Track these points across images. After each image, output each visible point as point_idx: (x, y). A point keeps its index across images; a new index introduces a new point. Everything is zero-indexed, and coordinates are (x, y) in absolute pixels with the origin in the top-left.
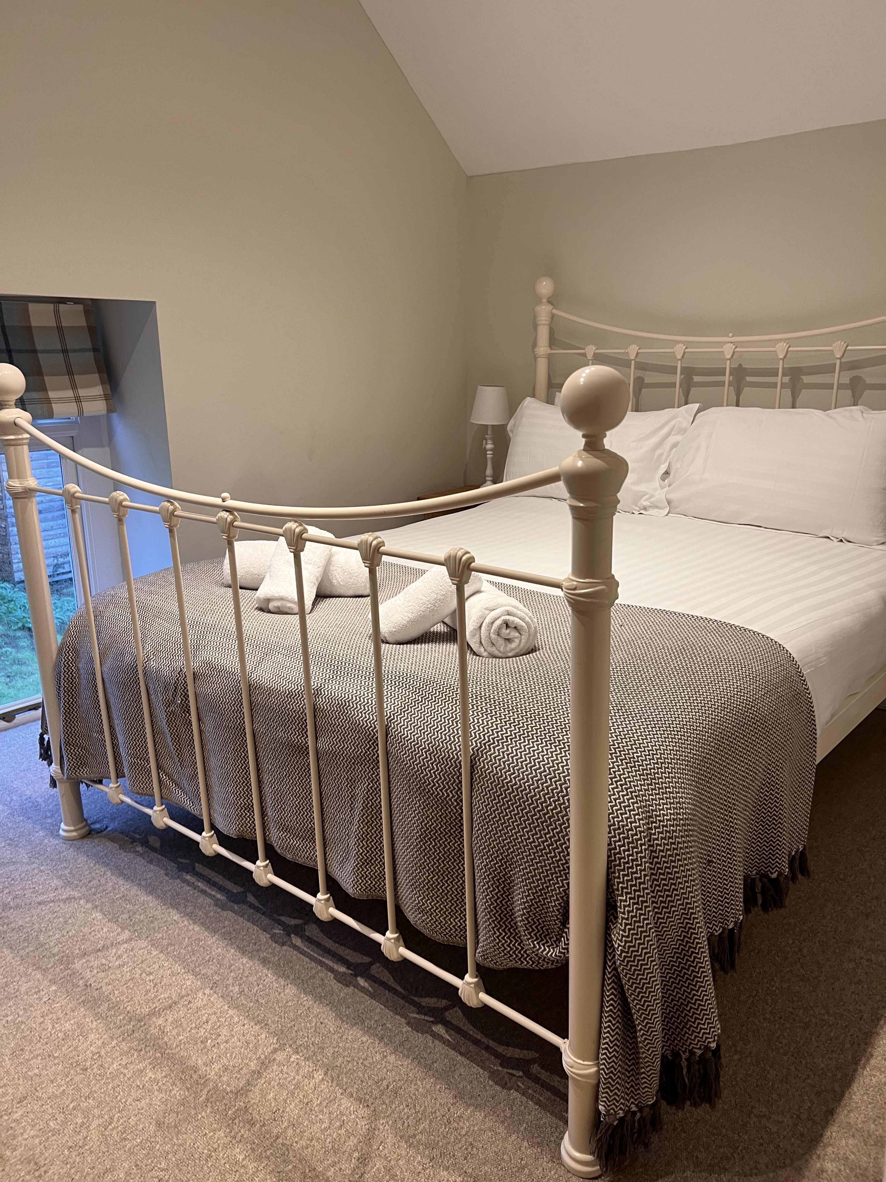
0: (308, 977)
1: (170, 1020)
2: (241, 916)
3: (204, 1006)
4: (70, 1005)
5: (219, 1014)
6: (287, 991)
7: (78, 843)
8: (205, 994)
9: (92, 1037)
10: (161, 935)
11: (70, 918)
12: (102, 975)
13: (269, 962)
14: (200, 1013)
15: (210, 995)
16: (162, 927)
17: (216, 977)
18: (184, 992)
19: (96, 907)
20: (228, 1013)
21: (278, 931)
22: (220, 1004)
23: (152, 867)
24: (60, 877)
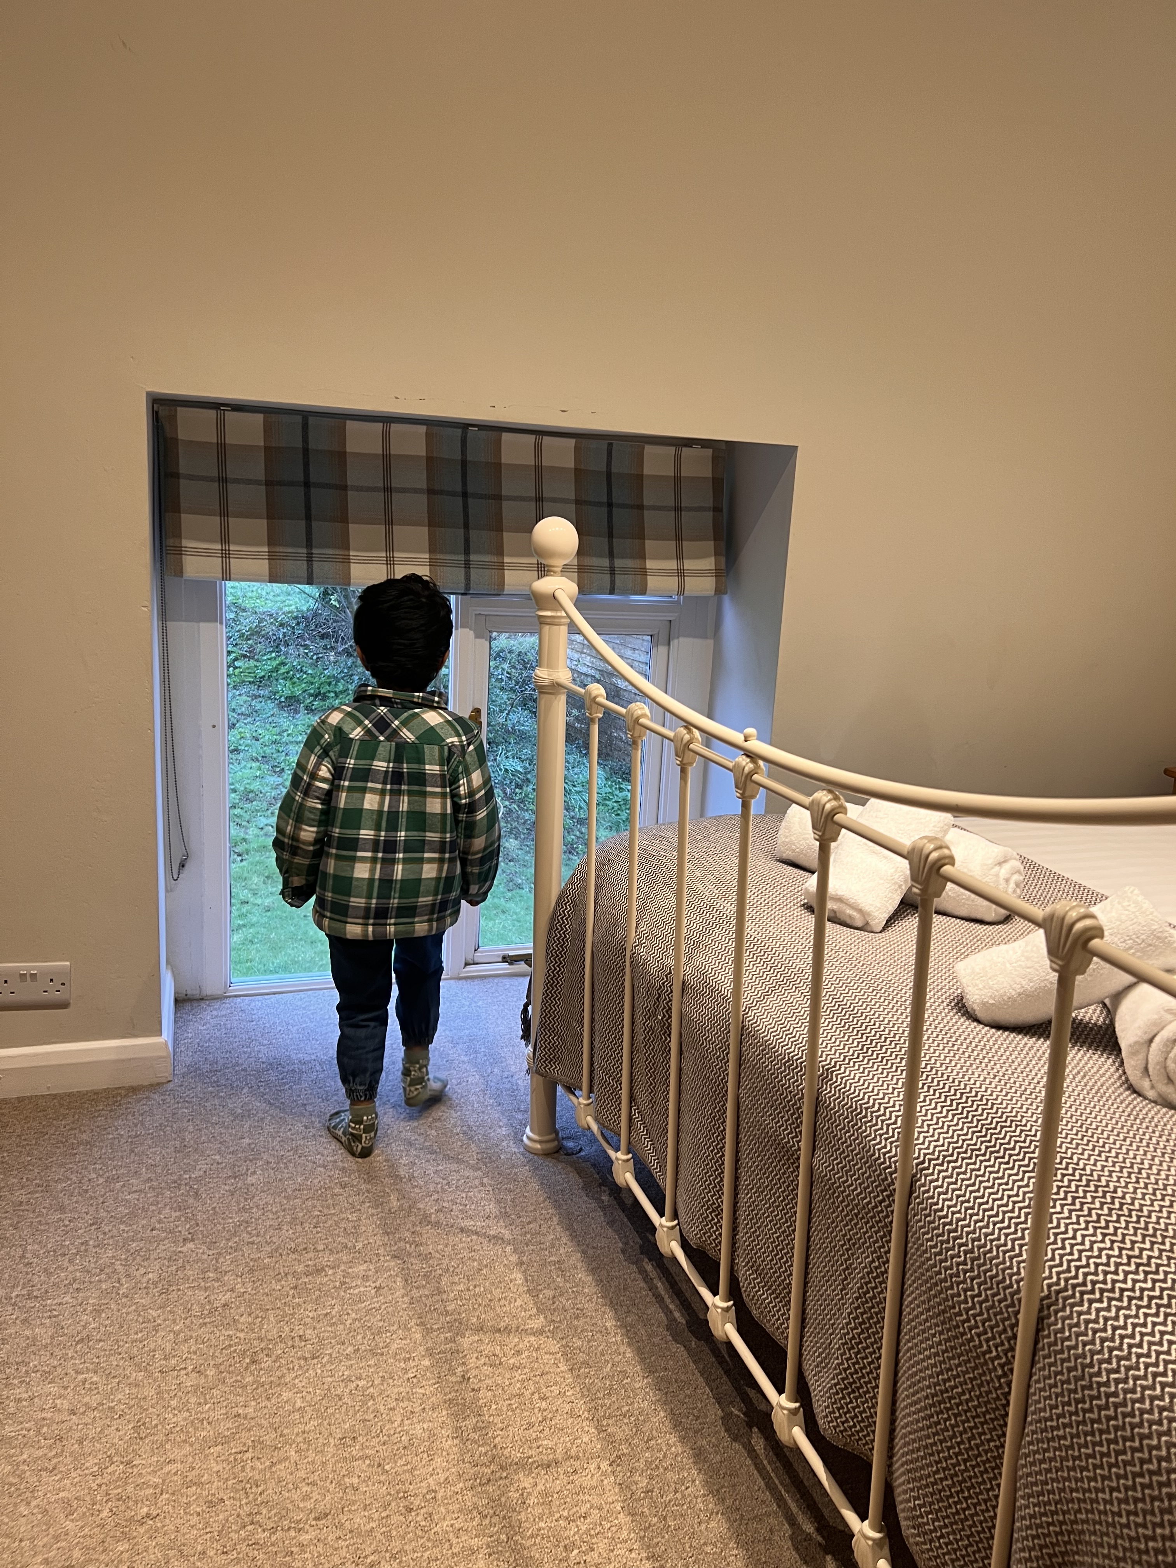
0: (752, 1516)
1: (540, 1487)
2: (695, 1362)
3: (592, 1488)
4: (434, 1399)
5: (604, 1513)
6: (713, 1524)
7: (539, 1160)
8: (599, 1468)
9: (438, 1461)
10: (579, 1343)
11: (486, 1266)
12: (487, 1370)
13: (705, 1460)
14: (581, 1497)
15: (605, 1474)
16: (586, 1330)
17: (625, 1450)
18: (573, 1452)
19: (522, 1263)
20: (617, 1518)
21: (736, 1412)
22: (613, 1495)
23: (610, 1232)
24: (498, 1202)
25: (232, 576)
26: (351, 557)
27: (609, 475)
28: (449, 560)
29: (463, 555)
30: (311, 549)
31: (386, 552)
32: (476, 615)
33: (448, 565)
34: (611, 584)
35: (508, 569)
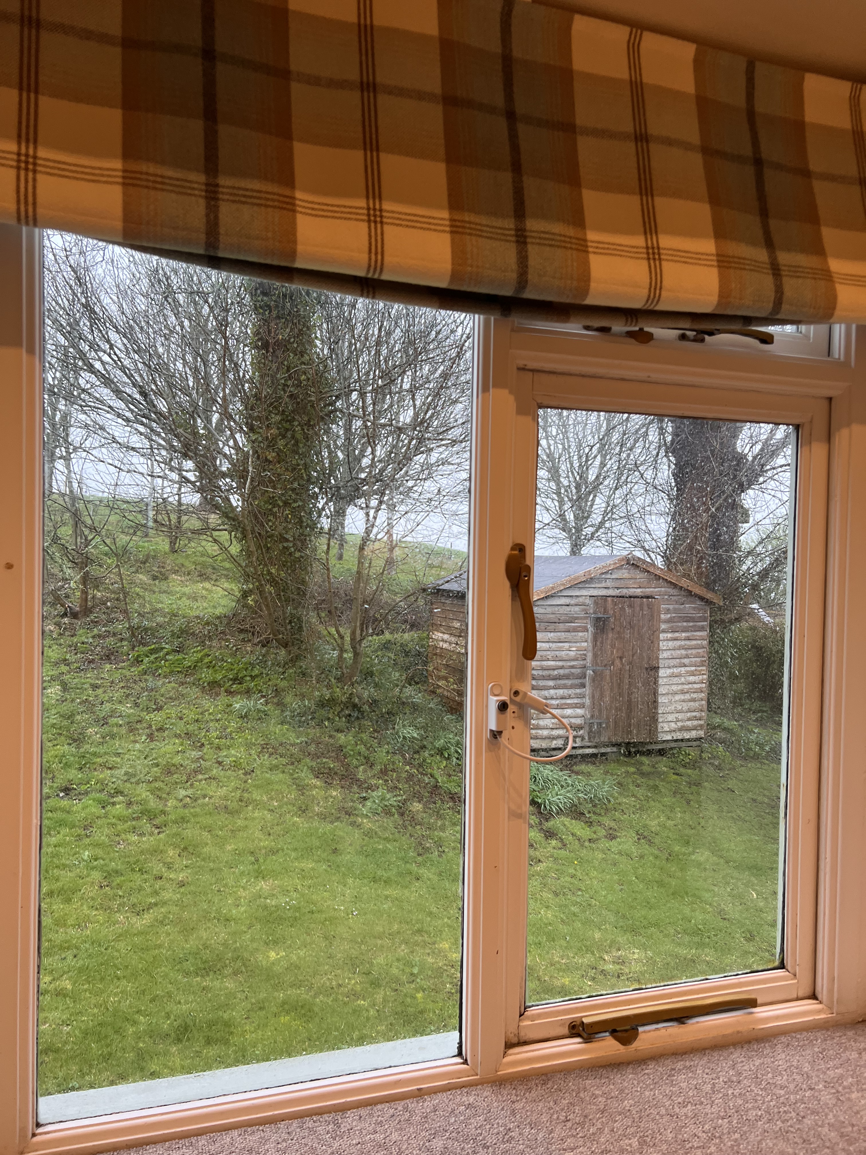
25: (40, 211)
26: (298, 202)
27: (751, 114)
28: (487, 226)
29: (513, 220)
30: (216, 176)
31: (368, 198)
32: (519, 369)
33: (485, 234)
34: (777, 292)
35: (595, 253)
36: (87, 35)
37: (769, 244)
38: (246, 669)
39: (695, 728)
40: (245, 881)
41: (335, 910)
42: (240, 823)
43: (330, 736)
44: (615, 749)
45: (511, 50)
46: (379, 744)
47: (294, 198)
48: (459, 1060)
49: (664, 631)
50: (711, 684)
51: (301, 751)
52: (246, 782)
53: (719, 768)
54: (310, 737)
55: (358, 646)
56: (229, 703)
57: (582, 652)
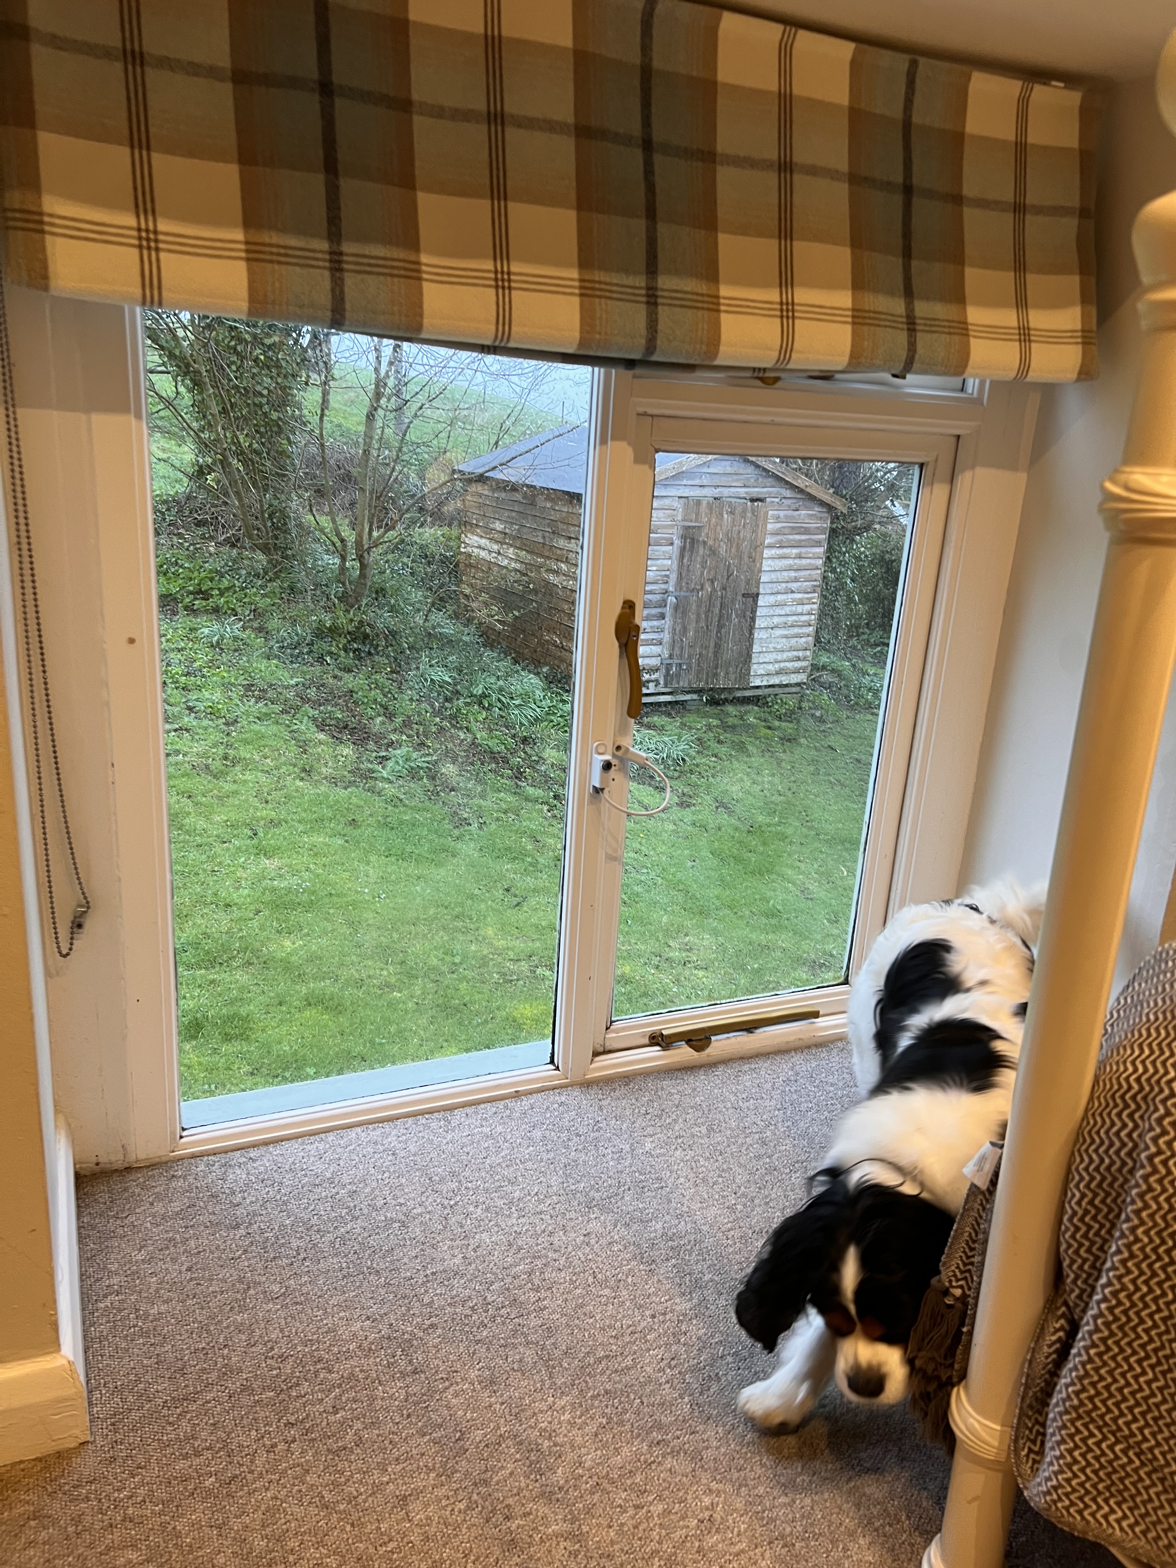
25: (165, 294)
26: (424, 268)
27: (907, 125)
28: (617, 285)
29: (644, 277)
30: (339, 243)
31: (495, 259)
32: (638, 414)
33: (614, 295)
34: (909, 350)
35: (726, 312)
36: (194, 69)
37: (909, 293)
38: (212, 579)
39: (797, 671)
40: (243, 859)
41: (357, 892)
42: (228, 787)
43: (335, 677)
44: (695, 697)
45: (651, 59)
46: (399, 688)
47: (418, 263)
48: (552, 1067)
49: (770, 546)
50: (822, 615)
51: (297, 696)
52: (228, 734)
53: (821, 720)
54: (308, 677)
55: (366, 554)
56: (192, 626)
57: (664, 573)
